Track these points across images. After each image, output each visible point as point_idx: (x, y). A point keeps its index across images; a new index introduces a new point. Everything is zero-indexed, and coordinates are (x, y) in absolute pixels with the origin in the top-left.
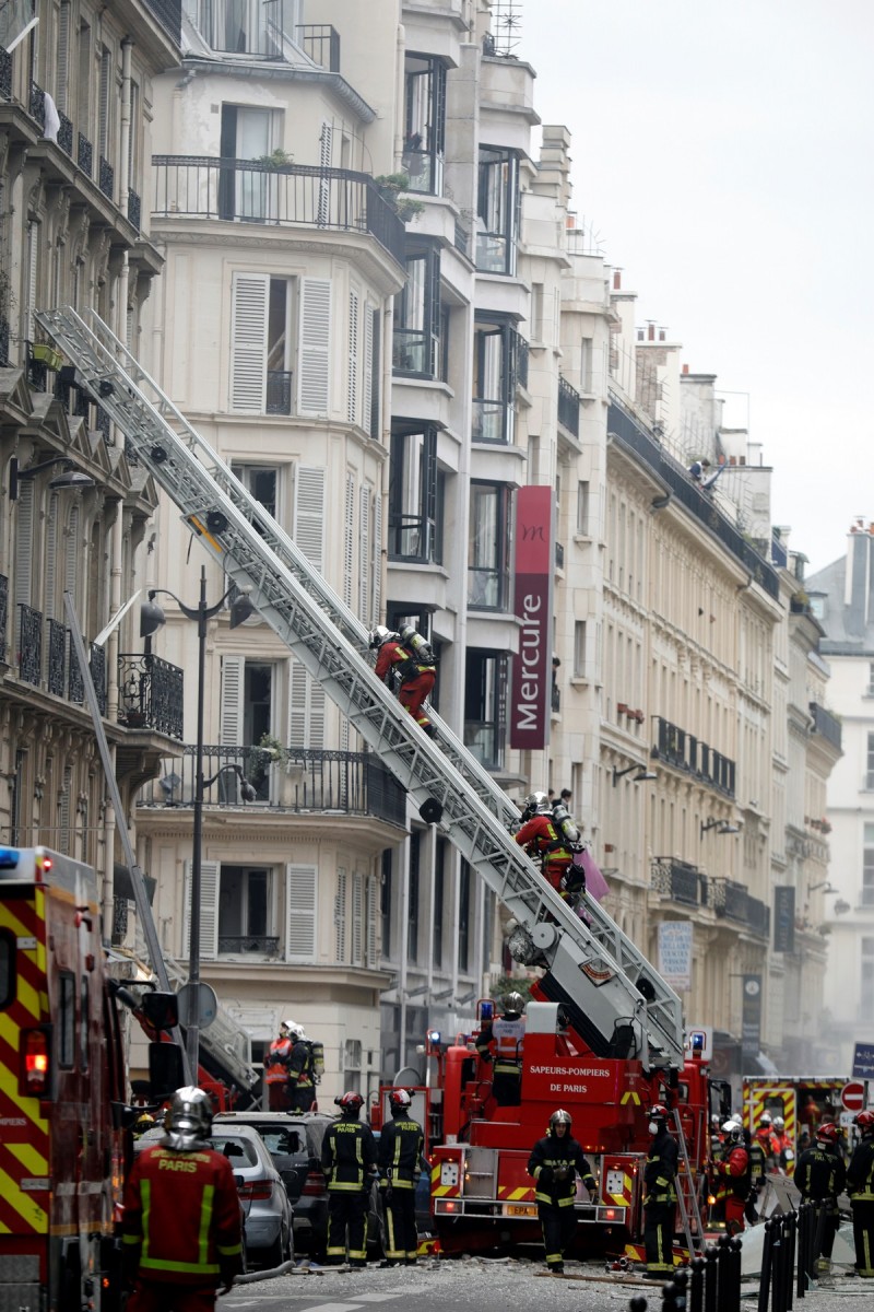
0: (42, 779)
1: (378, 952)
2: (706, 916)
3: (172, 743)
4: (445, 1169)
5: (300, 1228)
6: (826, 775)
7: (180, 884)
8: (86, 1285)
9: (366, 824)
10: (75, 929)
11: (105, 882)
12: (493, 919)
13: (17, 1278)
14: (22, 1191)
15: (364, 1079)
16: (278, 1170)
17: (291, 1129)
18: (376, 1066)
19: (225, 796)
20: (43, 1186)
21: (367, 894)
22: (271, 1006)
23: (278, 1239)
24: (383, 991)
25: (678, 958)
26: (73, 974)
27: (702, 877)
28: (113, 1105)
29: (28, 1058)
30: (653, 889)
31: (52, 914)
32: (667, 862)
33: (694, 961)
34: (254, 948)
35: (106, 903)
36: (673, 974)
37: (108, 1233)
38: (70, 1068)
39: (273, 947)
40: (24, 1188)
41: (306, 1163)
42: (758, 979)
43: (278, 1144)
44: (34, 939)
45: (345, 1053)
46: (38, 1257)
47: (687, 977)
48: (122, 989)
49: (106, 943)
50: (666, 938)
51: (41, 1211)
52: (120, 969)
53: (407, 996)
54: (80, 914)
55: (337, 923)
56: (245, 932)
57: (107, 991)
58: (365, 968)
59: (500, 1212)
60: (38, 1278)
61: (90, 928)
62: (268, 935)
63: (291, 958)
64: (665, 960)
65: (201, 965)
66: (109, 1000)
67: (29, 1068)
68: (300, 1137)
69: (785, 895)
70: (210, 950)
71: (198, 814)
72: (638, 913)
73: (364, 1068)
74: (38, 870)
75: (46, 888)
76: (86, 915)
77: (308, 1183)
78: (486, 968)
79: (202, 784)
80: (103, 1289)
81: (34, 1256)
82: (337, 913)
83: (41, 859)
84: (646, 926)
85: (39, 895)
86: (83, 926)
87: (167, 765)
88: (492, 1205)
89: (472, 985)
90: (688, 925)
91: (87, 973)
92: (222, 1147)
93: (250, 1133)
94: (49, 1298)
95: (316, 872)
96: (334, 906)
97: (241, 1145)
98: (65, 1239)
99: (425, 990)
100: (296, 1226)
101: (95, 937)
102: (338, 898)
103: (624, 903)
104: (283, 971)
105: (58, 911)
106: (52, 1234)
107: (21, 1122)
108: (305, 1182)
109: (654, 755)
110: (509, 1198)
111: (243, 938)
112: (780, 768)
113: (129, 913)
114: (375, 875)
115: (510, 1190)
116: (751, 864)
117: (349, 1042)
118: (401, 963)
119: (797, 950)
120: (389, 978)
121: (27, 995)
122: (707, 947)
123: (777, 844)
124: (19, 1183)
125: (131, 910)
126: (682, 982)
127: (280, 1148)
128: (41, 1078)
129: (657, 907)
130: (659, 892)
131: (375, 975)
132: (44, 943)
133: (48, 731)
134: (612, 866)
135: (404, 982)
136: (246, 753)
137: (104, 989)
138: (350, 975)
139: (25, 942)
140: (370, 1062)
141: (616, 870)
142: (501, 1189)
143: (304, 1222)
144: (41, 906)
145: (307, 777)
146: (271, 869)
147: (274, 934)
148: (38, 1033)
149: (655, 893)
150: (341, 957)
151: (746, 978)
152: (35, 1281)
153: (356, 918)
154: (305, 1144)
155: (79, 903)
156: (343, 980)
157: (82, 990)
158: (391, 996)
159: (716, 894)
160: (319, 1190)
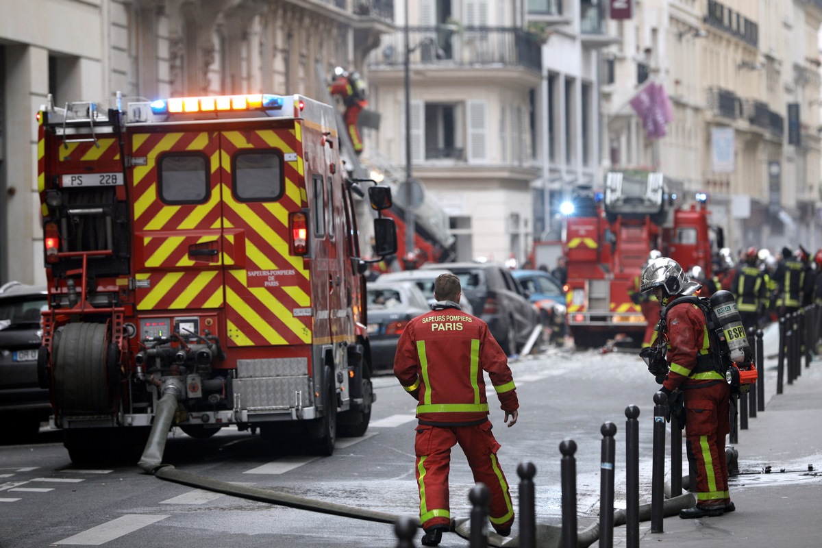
0: (304, 51)
1: (529, 155)
2: (743, 124)
3: (389, 26)
4: (575, 294)
6: (817, 29)
7: (398, 117)
8: (339, 376)
9: (517, 72)
10: (322, 147)
13: (293, 373)
14: (294, 317)
15: (522, 238)
17: (474, 272)
18: (530, 229)
19: (425, 57)
20: (308, 313)
21: (520, 118)
22: (460, 193)
24: (532, 180)
25: (725, 152)
26: (322, 176)
27: (739, 100)
28: (351, 260)
29: (294, 231)
30: (707, 108)
31: (306, 138)
32: (715, 91)
33: (737, 154)
34: (447, 156)
37: (352, 342)
38: (322, 237)
39: (460, 155)
40: (295, 315)
41: (484, 293)
42: (778, 163)
43: (466, 283)
44: (295, 154)
45: (509, 222)
46: (306, 359)
47: (731, 164)
48: (354, 184)
50: (718, 140)
51: (307, 329)
53: (548, 183)
54: (325, 137)
56: (441, 146)
57: (345, 186)
58: (520, 166)
59: (612, 321)
60: (307, 372)
61: (331, 146)
62: (456, 147)
63: (472, 162)
64: (718, 154)
65: (413, 168)
66: (347, 192)
67: (295, 238)
68: (480, 277)
69: (794, 109)
70: (419, 159)
71: (407, 70)
72: (699, 124)
73: (522, 230)
74: (296, 109)
75: (301, 121)
76: (328, 137)
77: (487, 306)
78: (599, 164)
79: (408, 51)
80: (350, 378)
81: (303, 358)
82: (501, 131)
83: (298, 103)
84: (705, 132)
85: (297, 125)
86: (327, 145)
87: (386, 40)
88: (606, 316)
90: (731, 131)
91: (330, 175)
94: (314, 384)
95: (485, 105)
98: (323, 347)
99: (560, 179)
101: (335, 152)
102: (501, 122)
103: (688, 118)
104: (466, 170)
105: (310, 136)
106: (315, 344)
107: (291, 272)
108: (484, 306)
109: (705, 20)
110: (617, 311)
111: (440, 149)
112: (787, 26)
114: (525, 105)
115: (618, 305)
116: (771, 89)
117: (511, 215)
118: (544, 161)
119: (803, 144)
120: (536, 172)
121: (292, 191)
122: (744, 145)
123: (787, 75)
124: (292, 312)
126: (729, 167)
127: (467, 285)
128: (304, 244)
129: (710, 119)
130: (711, 109)
131: (526, 170)
132: (302, 157)
133: (307, 21)
134: (679, 94)
135: (546, 174)
136: (437, 30)
137: (342, 185)
138: (510, 171)
139: (289, 156)
140: (526, 227)
141: (682, 97)
142: (612, 305)
144: (298, 132)
145: (478, 43)
146: (456, 104)
147: (460, 146)
148: (300, 215)
149: (709, 110)
150: (504, 158)
151: (770, 163)
152: (305, 375)
153: (514, 134)
154: (483, 281)
155: (324, 131)
156: (505, 174)
157: (327, 186)
158: (538, 184)
159: (748, 110)
160: (494, 311)
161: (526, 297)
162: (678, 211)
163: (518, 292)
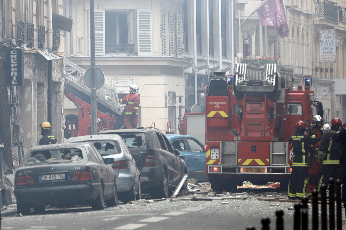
1: (182, 49)
2: (341, 26)
4: (212, 152)
5: (144, 182)
7: (86, 21)
11: (48, 22)
12: (238, 32)
15: (178, 110)
16: (131, 155)
17: (138, 135)
18: (183, 104)
21: (176, 22)
22: (132, 77)
23: (132, 187)
24: (185, 68)
25: (328, 47)
27: (339, 8)
30: (316, 15)
33: (337, 48)
34: (122, 50)
35: (49, 32)
36: (327, 55)
39: (132, 49)
41: (145, 151)
43: (132, 142)
45: (168, 98)
47: (333, 56)
49: (50, 50)
50: (323, 37)
52: (57, 62)
53: (197, 70)
55: (162, 36)
56: (118, 43)
58: (176, 58)
59: (239, 171)
62: (129, 43)
63: (140, 54)
64: (323, 48)
65: (96, 59)
68: (142, 139)
70: (101, 52)
72: (309, 26)
73: (177, 105)
77: (147, 160)
78: (235, 56)
82: (161, 32)
84: (313, 32)
88: (235, 168)
89: (229, 63)
90: (333, 31)
92: (105, 145)
93: (117, 138)
95: (151, 13)
96: (160, 29)
97: (113, 144)
99: (206, 67)
100: (142, 181)
102: (161, 25)
103: (301, 22)
104: (136, 60)
108: (145, 160)
110: (244, 164)
111: (117, 46)
113: (60, 36)
114: (179, 13)
115: (244, 160)
117: (169, 93)
118: (194, 54)
120: (188, 62)
122: (344, 41)
125: (61, 34)
126: (331, 58)
127: (133, 144)
129: (318, 23)
130: (319, 16)
131: (181, 61)
134: (295, 4)
135: (196, 64)
138: (169, 61)
140: (180, 102)
141: (297, 6)
142: (239, 160)
143: (146, 179)
146: (129, 13)
147: (132, 43)
149: (317, 17)
150: (164, 52)
153: (171, 34)
154: (145, 142)
156: (165, 64)
158: (189, 70)
160: (152, 164)
161: (177, 154)
162: (288, 91)
163: (171, 151)
